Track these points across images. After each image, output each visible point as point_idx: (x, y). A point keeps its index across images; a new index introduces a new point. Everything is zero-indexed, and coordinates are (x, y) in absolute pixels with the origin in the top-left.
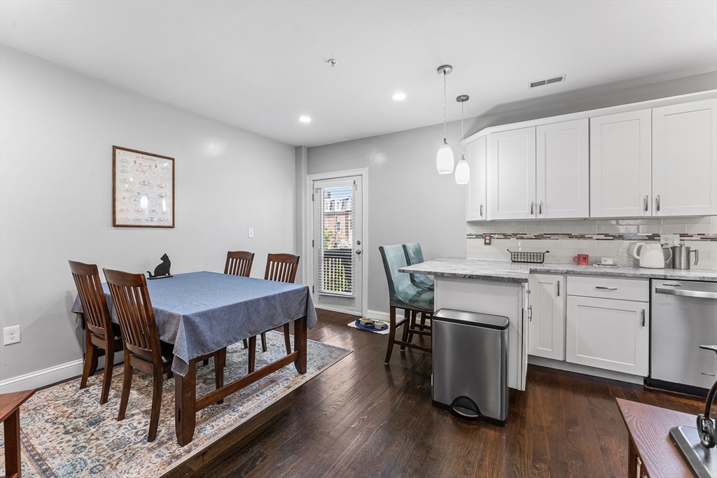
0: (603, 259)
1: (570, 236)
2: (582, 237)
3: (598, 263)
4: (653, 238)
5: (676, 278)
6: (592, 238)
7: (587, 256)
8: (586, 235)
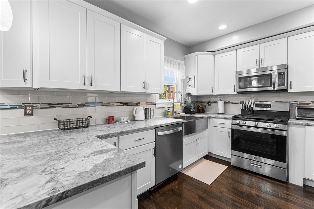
0: (122, 118)
2: (109, 105)
4: (138, 104)
5: (163, 125)
6: (114, 105)
7: (114, 117)
8: (111, 103)
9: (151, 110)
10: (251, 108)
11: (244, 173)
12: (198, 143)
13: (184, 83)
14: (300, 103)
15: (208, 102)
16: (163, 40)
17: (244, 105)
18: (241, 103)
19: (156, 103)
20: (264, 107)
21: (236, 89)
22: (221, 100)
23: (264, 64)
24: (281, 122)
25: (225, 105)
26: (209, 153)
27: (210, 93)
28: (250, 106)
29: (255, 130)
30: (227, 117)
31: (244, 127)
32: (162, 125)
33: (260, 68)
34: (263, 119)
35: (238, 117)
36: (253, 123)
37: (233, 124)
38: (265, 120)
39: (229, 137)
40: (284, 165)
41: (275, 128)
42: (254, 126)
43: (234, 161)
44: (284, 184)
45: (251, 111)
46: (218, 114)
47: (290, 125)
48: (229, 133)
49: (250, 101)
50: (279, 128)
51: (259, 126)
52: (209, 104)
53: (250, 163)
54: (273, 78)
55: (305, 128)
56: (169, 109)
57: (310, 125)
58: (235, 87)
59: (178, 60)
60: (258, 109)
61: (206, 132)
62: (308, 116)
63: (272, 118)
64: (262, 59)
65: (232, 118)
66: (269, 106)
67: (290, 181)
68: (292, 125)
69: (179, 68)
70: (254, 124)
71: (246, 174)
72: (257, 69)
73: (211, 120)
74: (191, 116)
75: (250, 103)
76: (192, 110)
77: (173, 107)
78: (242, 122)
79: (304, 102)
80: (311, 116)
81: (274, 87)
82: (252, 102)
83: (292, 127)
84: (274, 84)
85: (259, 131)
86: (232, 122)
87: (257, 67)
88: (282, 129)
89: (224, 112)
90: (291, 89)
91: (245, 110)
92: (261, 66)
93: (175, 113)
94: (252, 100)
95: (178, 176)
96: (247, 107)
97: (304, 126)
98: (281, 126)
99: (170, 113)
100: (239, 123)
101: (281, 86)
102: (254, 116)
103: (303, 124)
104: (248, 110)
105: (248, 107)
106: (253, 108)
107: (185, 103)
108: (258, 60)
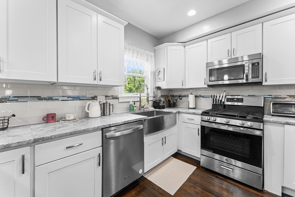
0: (67, 115)
1: (40, 98)
2: (50, 99)
3: (63, 119)
4: (94, 98)
5: (115, 125)
6: (58, 99)
7: (55, 114)
8: (54, 97)
9: (110, 105)
10: (222, 103)
11: (214, 176)
12: (164, 141)
13: (153, 75)
14: (275, 98)
15: (180, 96)
16: (123, 24)
17: (215, 100)
18: (212, 97)
19: (118, 97)
20: (235, 101)
21: (206, 82)
22: (191, 94)
23: (236, 54)
24: (255, 120)
25: (196, 100)
26: (178, 150)
27: (180, 87)
28: (221, 101)
29: (227, 128)
30: (196, 112)
31: (214, 124)
32: (113, 124)
33: (231, 59)
34: (235, 116)
35: (208, 113)
36: (223, 120)
37: (202, 121)
38: (237, 117)
39: (199, 134)
40: (259, 170)
41: (249, 127)
42: (225, 123)
43: (203, 161)
44: (259, 192)
45: (223, 105)
46: (189, 108)
47: (266, 123)
48: (198, 130)
49: (222, 95)
50: (253, 127)
51: (230, 123)
52: (181, 98)
53: (221, 165)
54: (246, 69)
55: (284, 127)
56: (135, 104)
57: (291, 124)
58: (206, 80)
59: (146, 51)
60: (230, 103)
61: (175, 129)
62: (285, 112)
63: (245, 115)
64: (234, 49)
65: (201, 114)
66: (241, 100)
67: (266, 189)
68: (268, 123)
69: (147, 60)
70: (225, 122)
71: (217, 177)
72: (229, 60)
73: (180, 115)
74: (160, 111)
75: (221, 97)
76: (161, 104)
77: (140, 101)
78: (212, 119)
79: (279, 97)
80: (289, 112)
81: (247, 79)
82: (223, 96)
83: (268, 126)
84: (247, 76)
85: (231, 129)
86: (202, 118)
87: (229, 58)
88: (257, 128)
89: (194, 107)
90: (266, 81)
91: (216, 104)
92: (233, 57)
93: (142, 108)
94: (223, 94)
95: (139, 181)
96: (218, 101)
97: (282, 125)
98: (256, 125)
99: (135, 108)
100: (209, 119)
101: (255, 78)
102: (224, 112)
103: (282, 123)
104: (219, 104)
105: (220, 101)
106: (224, 102)
107: (154, 97)
108: (230, 50)
